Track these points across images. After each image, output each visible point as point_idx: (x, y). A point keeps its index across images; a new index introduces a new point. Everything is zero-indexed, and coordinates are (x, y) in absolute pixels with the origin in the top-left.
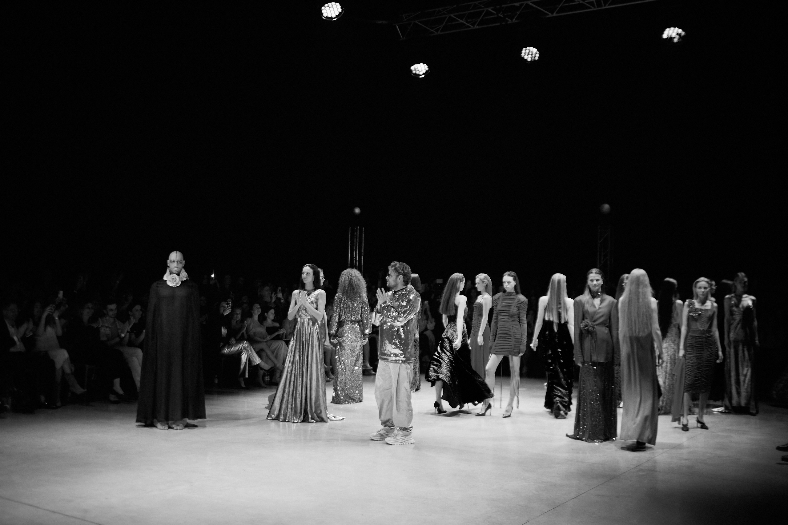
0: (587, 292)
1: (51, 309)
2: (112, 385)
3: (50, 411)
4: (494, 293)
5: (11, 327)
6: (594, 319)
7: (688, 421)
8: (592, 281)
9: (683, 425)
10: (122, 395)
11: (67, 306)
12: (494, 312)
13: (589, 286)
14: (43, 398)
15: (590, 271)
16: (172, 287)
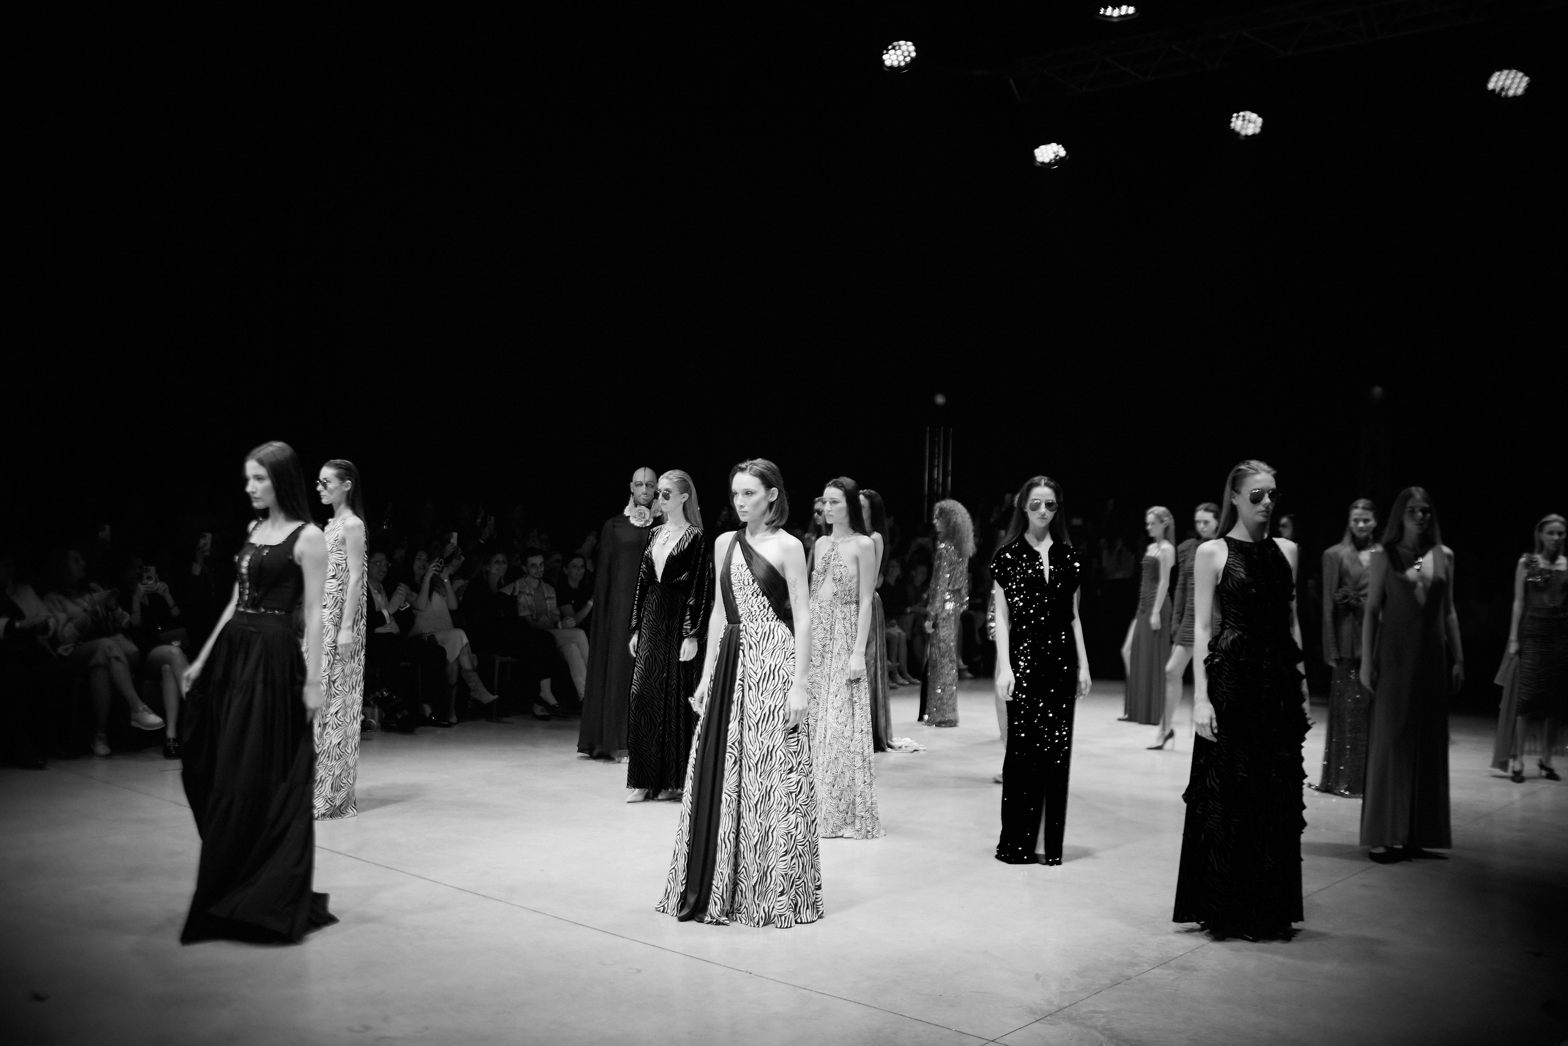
0: (1347, 538)
1: (438, 566)
2: (538, 689)
3: (439, 731)
4: (1178, 541)
5: (376, 591)
6: (1359, 586)
7: (1522, 765)
8: (1357, 521)
9: (1514, 772)
10: (554, 706)
11: (463, 558)
12: (1181, 573)
13: (1351, 529)
14: (428, 710)
15: (1354, 505)
16: (639, 527)
